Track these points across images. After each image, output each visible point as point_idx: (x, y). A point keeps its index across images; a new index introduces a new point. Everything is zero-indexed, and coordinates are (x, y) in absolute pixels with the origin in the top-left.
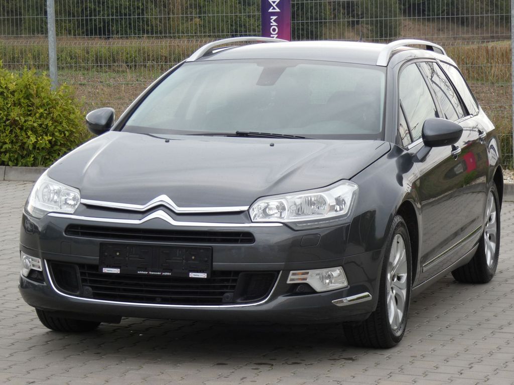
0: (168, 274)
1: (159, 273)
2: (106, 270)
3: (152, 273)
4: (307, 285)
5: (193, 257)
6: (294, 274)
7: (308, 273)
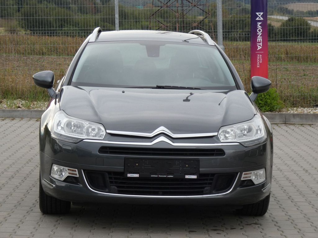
0: (172, 176)
1: (165, 176)
2: (129, 175)
3: (161, 176)
4: (251, 181)
5: (187, 166)
6: (245, 174)
7: (251, 173)
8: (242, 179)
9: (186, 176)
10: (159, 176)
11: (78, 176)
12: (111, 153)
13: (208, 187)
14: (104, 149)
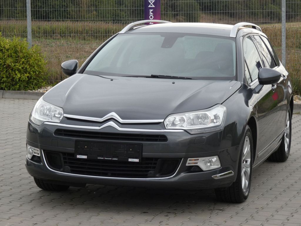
0: (116, 159)
1: (110, 159)
2: (79, 156)
3: (107, 159)
4: (198, 167)
5: (131, 150)
6: (190, 160)
7: (198, 160)
8: (187, 165)
9: (129, 159)
10: (105, 158)
11: (39, 155)
12: (65, 135)
13: (152, 170)
14: (60, 131)
